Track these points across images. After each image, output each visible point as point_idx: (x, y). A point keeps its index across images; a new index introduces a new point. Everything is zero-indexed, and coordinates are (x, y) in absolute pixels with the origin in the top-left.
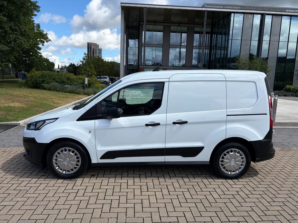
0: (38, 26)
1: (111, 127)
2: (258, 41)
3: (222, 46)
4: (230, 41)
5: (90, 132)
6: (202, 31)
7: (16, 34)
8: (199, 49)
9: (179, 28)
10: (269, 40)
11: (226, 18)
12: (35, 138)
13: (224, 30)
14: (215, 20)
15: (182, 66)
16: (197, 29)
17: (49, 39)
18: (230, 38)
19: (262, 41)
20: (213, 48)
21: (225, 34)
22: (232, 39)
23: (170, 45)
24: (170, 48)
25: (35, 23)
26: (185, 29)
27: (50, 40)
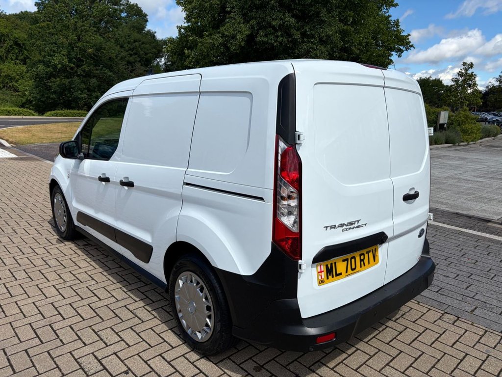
0: (397, 23)
5: (68, 176)
7: (312, 42)
17: (411, 44)
25: (391, 20)
27: (412, 46)
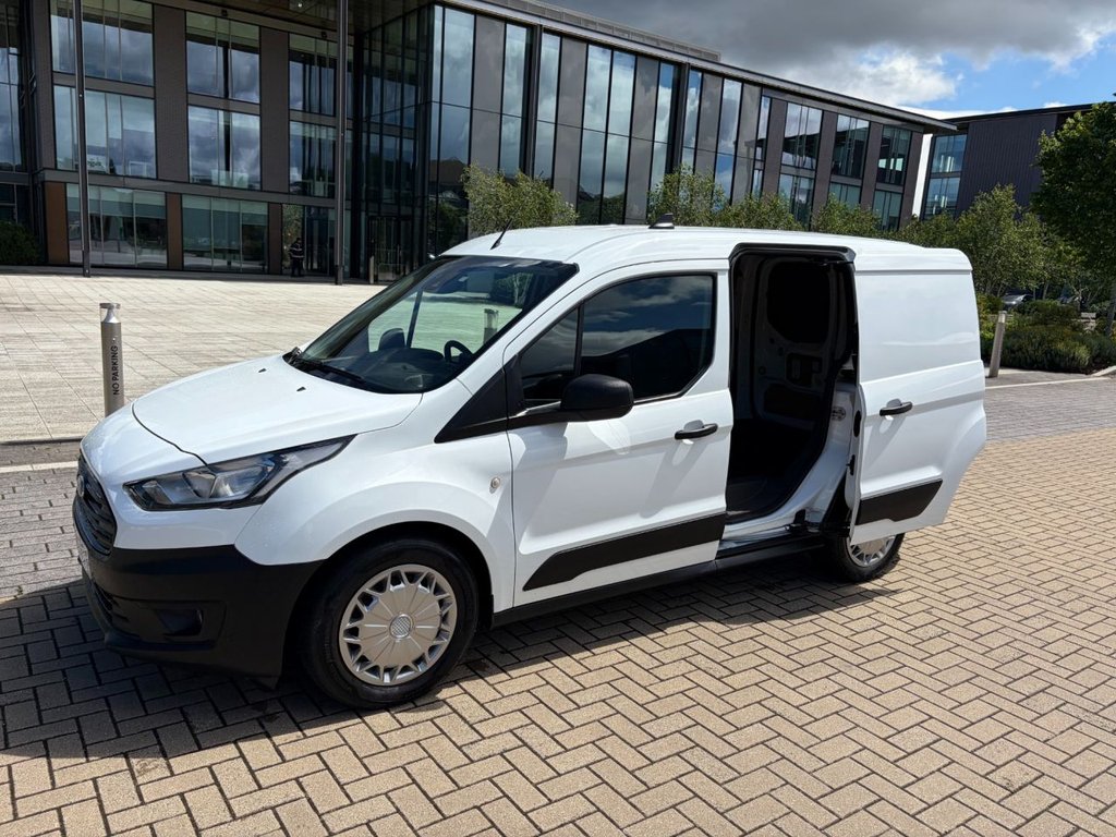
1: (568, 456)
2: (522, 118)
3: (406, 124)
4: (435, 108)
5: (494, 486)
6: (333, 54)
8: (304, 123)
9: (223, 26)
10: (554, 121)
11: (413, 21)
12: (238, 547)
13: (410, 66)
14: (366, 16)
15: (246, 186)
16: (299, 43)
18: (435, 96)
19: (536, 120)
20: (365, 125)
21: (413, 80)
22: (441, 103)
23: (187, 93)
24: (190, 107)
26: (251, 33)
